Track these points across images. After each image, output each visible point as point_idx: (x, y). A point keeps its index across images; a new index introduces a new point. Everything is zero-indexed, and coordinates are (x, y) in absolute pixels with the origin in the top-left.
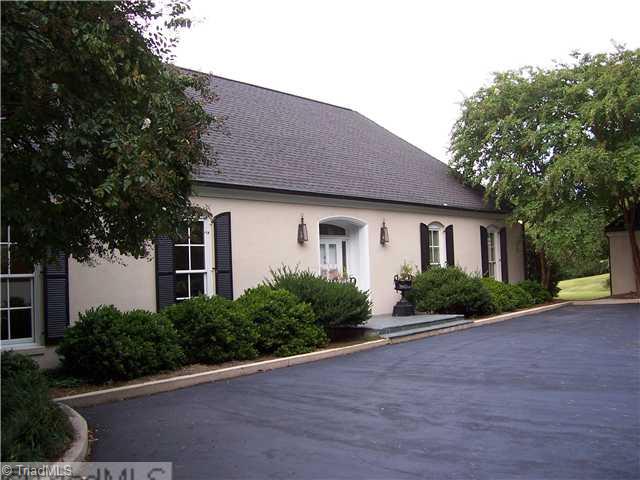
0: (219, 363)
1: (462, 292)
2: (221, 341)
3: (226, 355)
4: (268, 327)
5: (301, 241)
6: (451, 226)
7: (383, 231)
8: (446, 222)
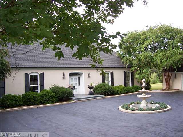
0: (31, 105)
1: (104, 90)
2: (30, 101)
3: (32, 104)
4: (43, 98)
5: (64, 78)
6: (113, 72)
7: (89, 74)
8: (111, 71)
